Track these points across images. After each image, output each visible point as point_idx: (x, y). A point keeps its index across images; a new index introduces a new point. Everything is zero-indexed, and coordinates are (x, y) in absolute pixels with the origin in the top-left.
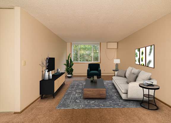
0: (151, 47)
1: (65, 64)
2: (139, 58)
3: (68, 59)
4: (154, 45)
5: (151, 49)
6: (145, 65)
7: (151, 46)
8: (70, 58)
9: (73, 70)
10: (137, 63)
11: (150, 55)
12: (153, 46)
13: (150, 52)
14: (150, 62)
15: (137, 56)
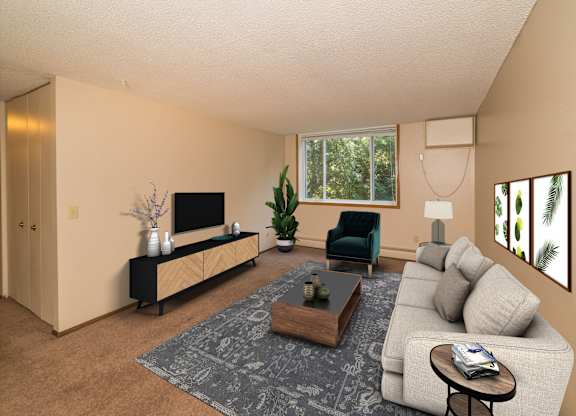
0: (555, 180)
1: (268, 204)
2: (508, 223)
3: (281, 185)
4: (569, 173)
5: (554, 193)
6: (528, 259)
7: (556, 176)
8: (286, 183)
9: (296, 224)
10: (501, 238)
11: (549, 216)
12: (565, 178)
13: (552, 206)
14: (549, 252)
15: (500, 209)
